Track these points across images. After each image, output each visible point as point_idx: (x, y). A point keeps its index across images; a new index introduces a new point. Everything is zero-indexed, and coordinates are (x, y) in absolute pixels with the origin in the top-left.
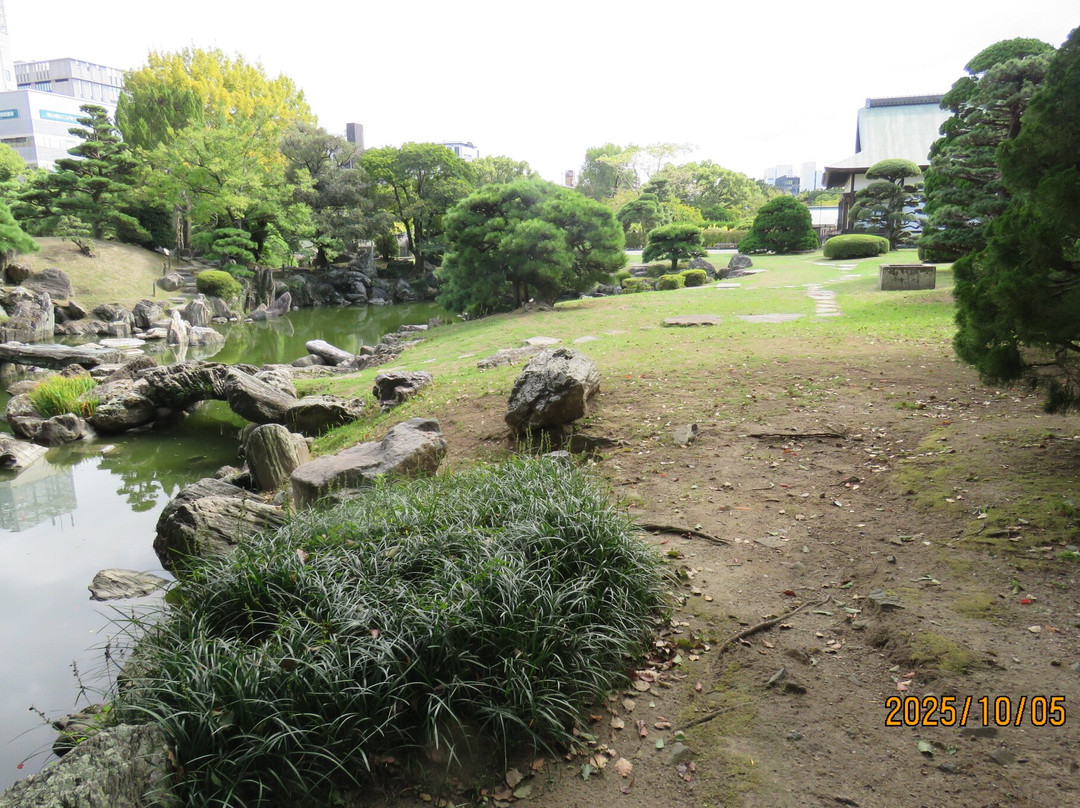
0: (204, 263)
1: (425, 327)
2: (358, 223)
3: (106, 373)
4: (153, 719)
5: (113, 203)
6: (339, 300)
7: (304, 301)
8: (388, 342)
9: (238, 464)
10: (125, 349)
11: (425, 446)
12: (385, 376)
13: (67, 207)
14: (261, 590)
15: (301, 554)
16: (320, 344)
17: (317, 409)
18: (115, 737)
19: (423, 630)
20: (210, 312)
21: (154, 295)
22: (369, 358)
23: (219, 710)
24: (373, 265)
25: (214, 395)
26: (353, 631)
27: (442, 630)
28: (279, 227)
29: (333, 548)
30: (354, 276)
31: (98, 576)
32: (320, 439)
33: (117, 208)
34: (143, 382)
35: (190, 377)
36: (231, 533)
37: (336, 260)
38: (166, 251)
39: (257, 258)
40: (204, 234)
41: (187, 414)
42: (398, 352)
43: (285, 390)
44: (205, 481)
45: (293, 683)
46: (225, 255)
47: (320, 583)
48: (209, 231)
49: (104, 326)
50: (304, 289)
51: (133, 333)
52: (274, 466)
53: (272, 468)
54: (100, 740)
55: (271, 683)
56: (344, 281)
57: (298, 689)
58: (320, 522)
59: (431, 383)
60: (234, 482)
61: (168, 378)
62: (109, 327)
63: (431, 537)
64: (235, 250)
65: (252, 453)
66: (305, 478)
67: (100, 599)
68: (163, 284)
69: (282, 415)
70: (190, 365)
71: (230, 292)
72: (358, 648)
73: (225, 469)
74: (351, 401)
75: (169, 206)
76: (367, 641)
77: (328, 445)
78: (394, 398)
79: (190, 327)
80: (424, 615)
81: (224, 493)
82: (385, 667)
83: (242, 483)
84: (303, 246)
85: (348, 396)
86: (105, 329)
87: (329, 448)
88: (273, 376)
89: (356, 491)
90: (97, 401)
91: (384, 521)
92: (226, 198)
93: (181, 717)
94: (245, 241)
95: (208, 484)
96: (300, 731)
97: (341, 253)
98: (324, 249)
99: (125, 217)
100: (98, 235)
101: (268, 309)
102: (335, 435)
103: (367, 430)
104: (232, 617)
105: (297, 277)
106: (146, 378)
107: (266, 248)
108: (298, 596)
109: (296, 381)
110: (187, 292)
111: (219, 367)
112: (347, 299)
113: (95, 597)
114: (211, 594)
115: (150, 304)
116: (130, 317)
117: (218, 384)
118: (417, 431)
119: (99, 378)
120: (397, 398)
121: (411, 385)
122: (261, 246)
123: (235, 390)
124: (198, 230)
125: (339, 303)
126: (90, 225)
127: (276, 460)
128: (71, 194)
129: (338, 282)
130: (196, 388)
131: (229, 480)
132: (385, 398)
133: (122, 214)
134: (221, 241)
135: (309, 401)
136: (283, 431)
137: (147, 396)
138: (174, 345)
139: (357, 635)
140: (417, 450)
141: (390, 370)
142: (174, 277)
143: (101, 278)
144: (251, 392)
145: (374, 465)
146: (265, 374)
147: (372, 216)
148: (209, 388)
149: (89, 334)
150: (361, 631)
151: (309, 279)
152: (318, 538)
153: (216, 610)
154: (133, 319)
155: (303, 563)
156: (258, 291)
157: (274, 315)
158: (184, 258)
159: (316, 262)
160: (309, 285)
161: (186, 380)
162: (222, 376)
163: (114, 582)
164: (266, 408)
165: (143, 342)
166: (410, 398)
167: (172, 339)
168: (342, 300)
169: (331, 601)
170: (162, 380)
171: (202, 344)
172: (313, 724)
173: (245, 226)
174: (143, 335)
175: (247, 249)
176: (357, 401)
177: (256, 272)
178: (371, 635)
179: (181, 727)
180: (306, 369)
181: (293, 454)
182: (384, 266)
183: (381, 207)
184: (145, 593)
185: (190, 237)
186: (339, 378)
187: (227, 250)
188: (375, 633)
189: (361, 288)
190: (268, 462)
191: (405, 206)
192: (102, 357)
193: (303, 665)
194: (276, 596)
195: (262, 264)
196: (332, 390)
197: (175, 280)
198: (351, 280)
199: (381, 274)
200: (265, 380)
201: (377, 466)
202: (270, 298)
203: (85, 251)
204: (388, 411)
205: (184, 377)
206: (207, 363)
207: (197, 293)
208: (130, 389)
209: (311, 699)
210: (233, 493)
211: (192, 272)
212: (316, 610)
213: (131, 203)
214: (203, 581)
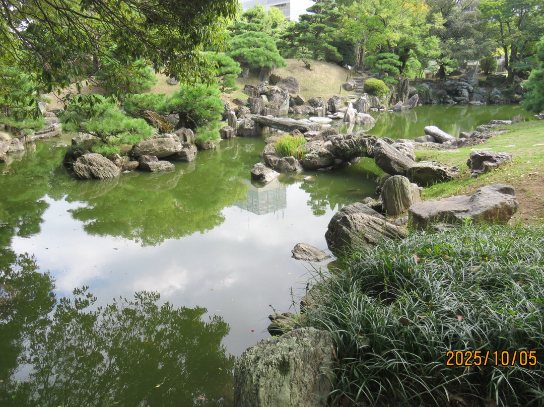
0: (369, 75)
1: (509, 122)
2: (470, 48)
3: (311, 136)
4: (327, 329)
5: (325, 39)
6: (449, 101)
7: (426, 101)
8: (481, 131)
9: (376, 197)
10: (322, 123)
11: (502, 204)
12: (477, 153)
13: (303, 42)
14: (391, 274)
15: (415, 258)
16: (434, 129)
17: (428, 170)
18: (308, 332)
19: (494, 325)
20: (369, 104)
21: (340, 93)
22: (466, 141)
23: (362, 336)
24: (476, 78)
25: (367, 155)
26: (445, 312)
27: (509, 329)
28: (417, 52)
29: (436, 258)
30: (462, 85)
31: (297, 246)
32: (427, 189)
33: (327, 42)
34: (330, 143)
35: (355, 142)
36: (369, 237)
37: (451, 74)
38: (350, 67)
39: (401, 72)
40: (372, 57)
41: (350, 164)
42: (487, 138)
43: (409, 156)
44: (357, 204)
45: (406, 334)
46: (382, 70)
47: (427, 278)
48: (375, 55)
49: (312, 110)
50: (427, 93)
51: (327, 115)
52: (398, 201)
53: (396, 203)
54: (302, 332)
55: (392, 329)
56: (454, 88)
57: (409, 338)
58: (429, 240)
59: (510, 161)
60: (373, 207)
61: (343, 142)
62: (315, 110)
63: (505, 265)
64: (388, 66)
65: (386, 192)
66: (417, 212)
67: (296, 258)
68: (346, 87)
69: (405, 172)
70: (356, 136)
71: (382, 93)
72: (448, 324)
73: (368, 199)
74: (450, 168)
75: (355, 40)
76: (454, 321)
77: (432, 193)
78: (481, 169)
79: (357, 113)
80: (496, 315)
81: (367, 213)
82: (465, 341)
83: (378, 209)
84: (430, 65)
85: (449, 164)
86: (313, 111)
87: (433, 195)
88: (403, 146)
89: (451, 225)
90: (305, 151)
91: (472, 248)
92: (388, 34)
93: (341, 333)
94: (395, 61)
95: (359, 206)
96: (407, 363)
97: (455, 69)
98: (444, 66)
99: (330, 47)
100: (315, 58)
101: (404, 104)
102: (437, 188)
103: (459, 187)
104: (372, 285)
105: (424, 84)
106: (331, 141)
107: (407, 65)
108: (412, 282)
109: (417, 151)
110: (357, 92)
111: (372, 138)
112: (455, 100)
113: (294, 256)
114: (361, 269)
115: (337, 98)
116: (326, 105)
117: (370, 148)
118: (498, 192)
119: (307, 138)
120: (484, 169)
121: (495, 161)
122: (404, 64)
123: (380, 153)
124: (368, 54)
125: (449, 103)
126: (312, 52)
127: (399, 198)
128: (305, 35)
129: (450, 88)
130: (357, 149)
131: (370, 205)
132: (475, 168)
133: (329, 45)
134: (381, 61)
135: (423, 164)
136: (406, 181)
137: (331, 151)
138: (347, 123)
139: (449, 316)
140: (496, 205)
141: (480, 150)
142: (352, 83)
143: (314, 82)
144: (389, 155)
145: (464, 211)
146: (398, 144)
147: (481, 43)
148: (364, 150)
149: (305, 113)
150: (450, 314)
151: (431, 86)
152: (427, 250)
153: (364, 279)
154: (327, 106)
155: (416, 263)
156: (399, 93)
157: (406, 109)
158: (359, 71)
159: (437, 75)
160: (431, 90)
161: (353, 144)
162: (372, 144)
163: (304, 250)
164: (396, 166)
165: (331, 120)
166: (493, 170)
167: (347, 119)
168: (451, 101)
169: (433, 290)
170: (340, 142)
171: (362, 123)
172: (415, 361)
173: (397, 52)
174: (331, 116)
175: (395, 66)
176: (455, 168)
177: (399, 81)
178: (457, 318)
179: (341, 338)
180: (423, 144)
181: (410, 196)
182: (484, 78)
183: (489, 37)
184: (318, 260)
185: (364, 59)
186: (443, 151)
187: (384, 67)
188: (460, 318)
189: (466, 93)
190: (394, 198)
191: (506, 36)
192: (310, 127)
193: (413, 324)
194: (399, 279)
195: (403, 76)
196: (439, 159)
197: (352, 85)
198: (459, 87)
199: (481, 84)
200: (397, 148)
201: (466, 211)
202: (405, 97)
203: (308, 67)
204: (476, 177)
205: (352, 142)
206: (365, 135)
207: (363, 93)
208: (322, 146)
209: (416, 346)
210: (372, 214)
211: (362, 80)
212: (422, 294)
213: (334, 39)
214: (358, 260)
